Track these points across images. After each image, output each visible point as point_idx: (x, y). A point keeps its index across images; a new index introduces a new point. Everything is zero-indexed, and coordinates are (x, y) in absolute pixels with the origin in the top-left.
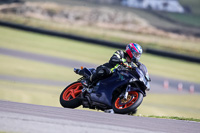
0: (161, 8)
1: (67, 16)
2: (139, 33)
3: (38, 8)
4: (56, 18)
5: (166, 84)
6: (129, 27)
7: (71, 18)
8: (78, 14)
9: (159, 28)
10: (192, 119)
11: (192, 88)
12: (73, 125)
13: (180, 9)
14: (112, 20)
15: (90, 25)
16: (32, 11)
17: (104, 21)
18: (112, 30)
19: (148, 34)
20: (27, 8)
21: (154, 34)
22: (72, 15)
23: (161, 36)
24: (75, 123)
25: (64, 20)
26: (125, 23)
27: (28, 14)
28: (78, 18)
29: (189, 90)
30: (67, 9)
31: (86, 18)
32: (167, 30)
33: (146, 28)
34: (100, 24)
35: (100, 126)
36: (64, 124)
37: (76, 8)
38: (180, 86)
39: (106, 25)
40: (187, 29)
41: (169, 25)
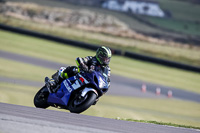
0: (141, 11)
1: (47, 17)
2: (119, 36)
3: (18, 8)
4: (36, 19)
5: (144, 88)
6: (109, 30)
7: (51, 19)
8: (59, 15)
9: (138, 32)
10: (170, 124)
11: (170, 93)
12: (51, 126)
13: (161, 14)
14: (92, 22)
15: (70, 27)
16: (12, 11)
17: (84, 23)
18: (92, 32)
19: (127, 38)
20: (8, 8)
21: (133, 38)
22: (51, 16)
23: (141, 40)
24: (53, 123)
25: (44, 21)
26: (105, 25)
27: (9, 13)
28: (57, 20)
29: (167, 95)
30: (47, 10)
31: (66, 19)
32: (146, 34)
33: (126, 32)
34: (80, 26)
35: (78, 128)
36: (42, 125)
37: (56, 9)
38: (158, 90)
39: (86, 27)
40: (168, 34)
41: (149, 29)
